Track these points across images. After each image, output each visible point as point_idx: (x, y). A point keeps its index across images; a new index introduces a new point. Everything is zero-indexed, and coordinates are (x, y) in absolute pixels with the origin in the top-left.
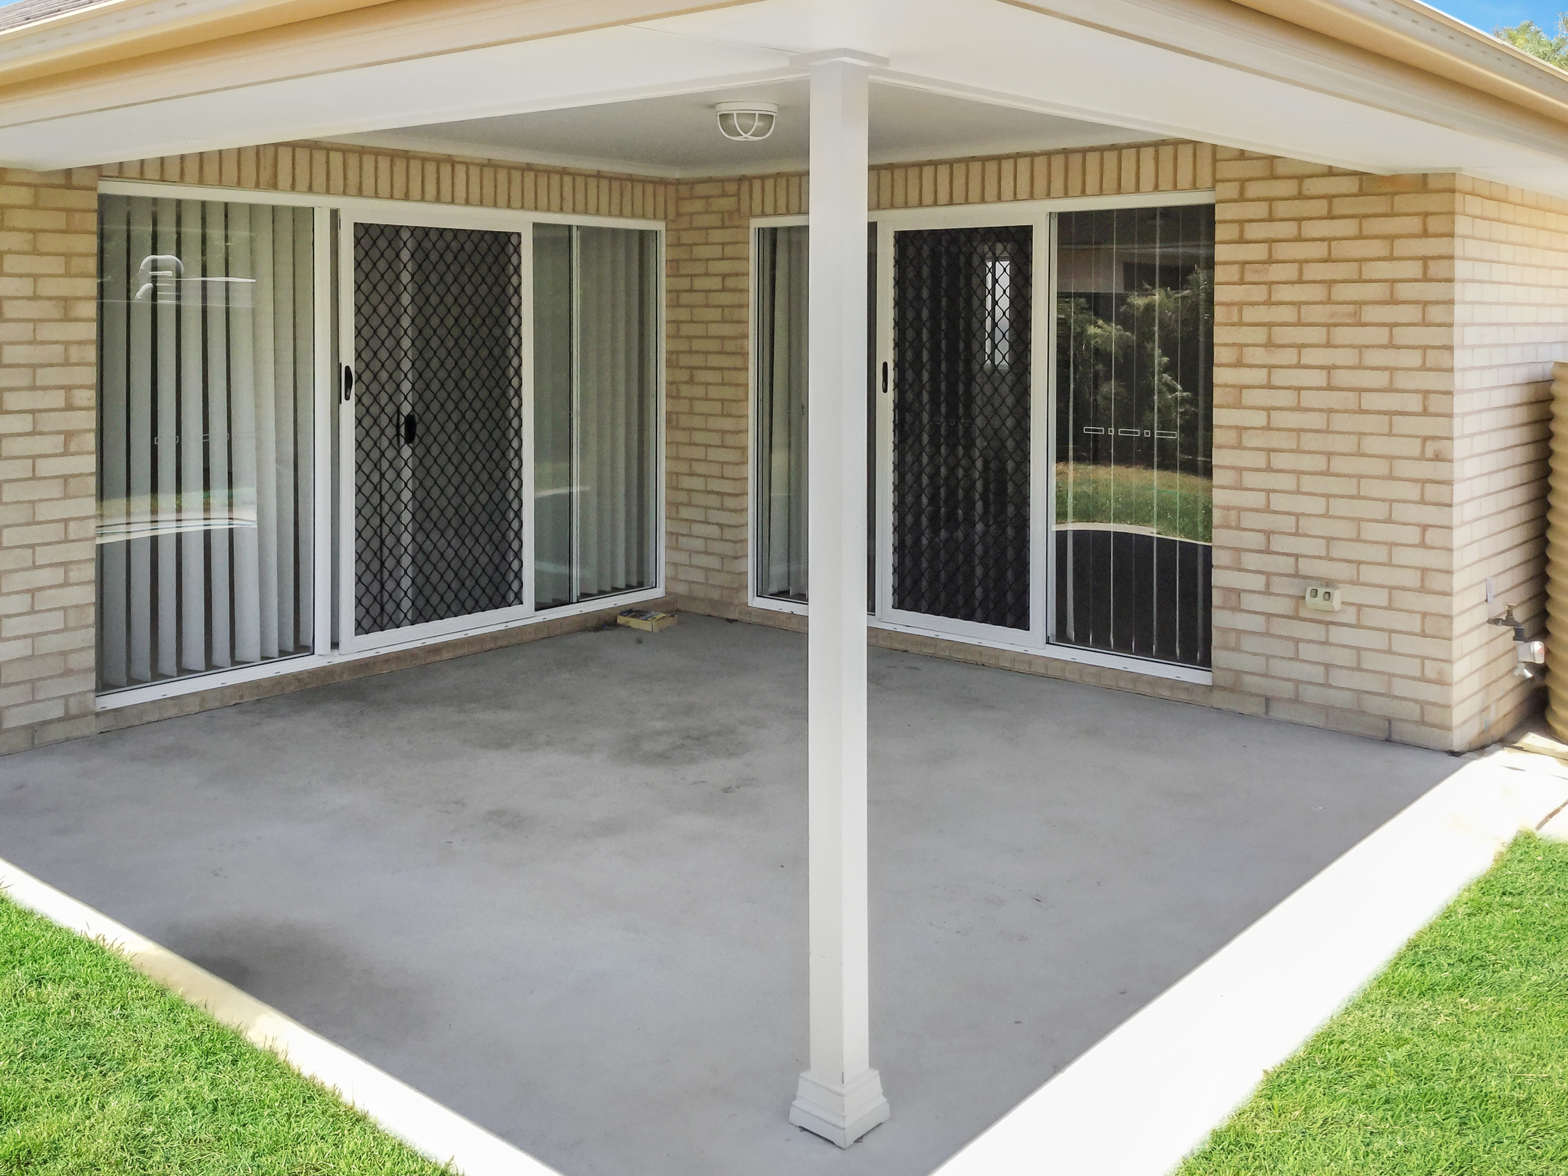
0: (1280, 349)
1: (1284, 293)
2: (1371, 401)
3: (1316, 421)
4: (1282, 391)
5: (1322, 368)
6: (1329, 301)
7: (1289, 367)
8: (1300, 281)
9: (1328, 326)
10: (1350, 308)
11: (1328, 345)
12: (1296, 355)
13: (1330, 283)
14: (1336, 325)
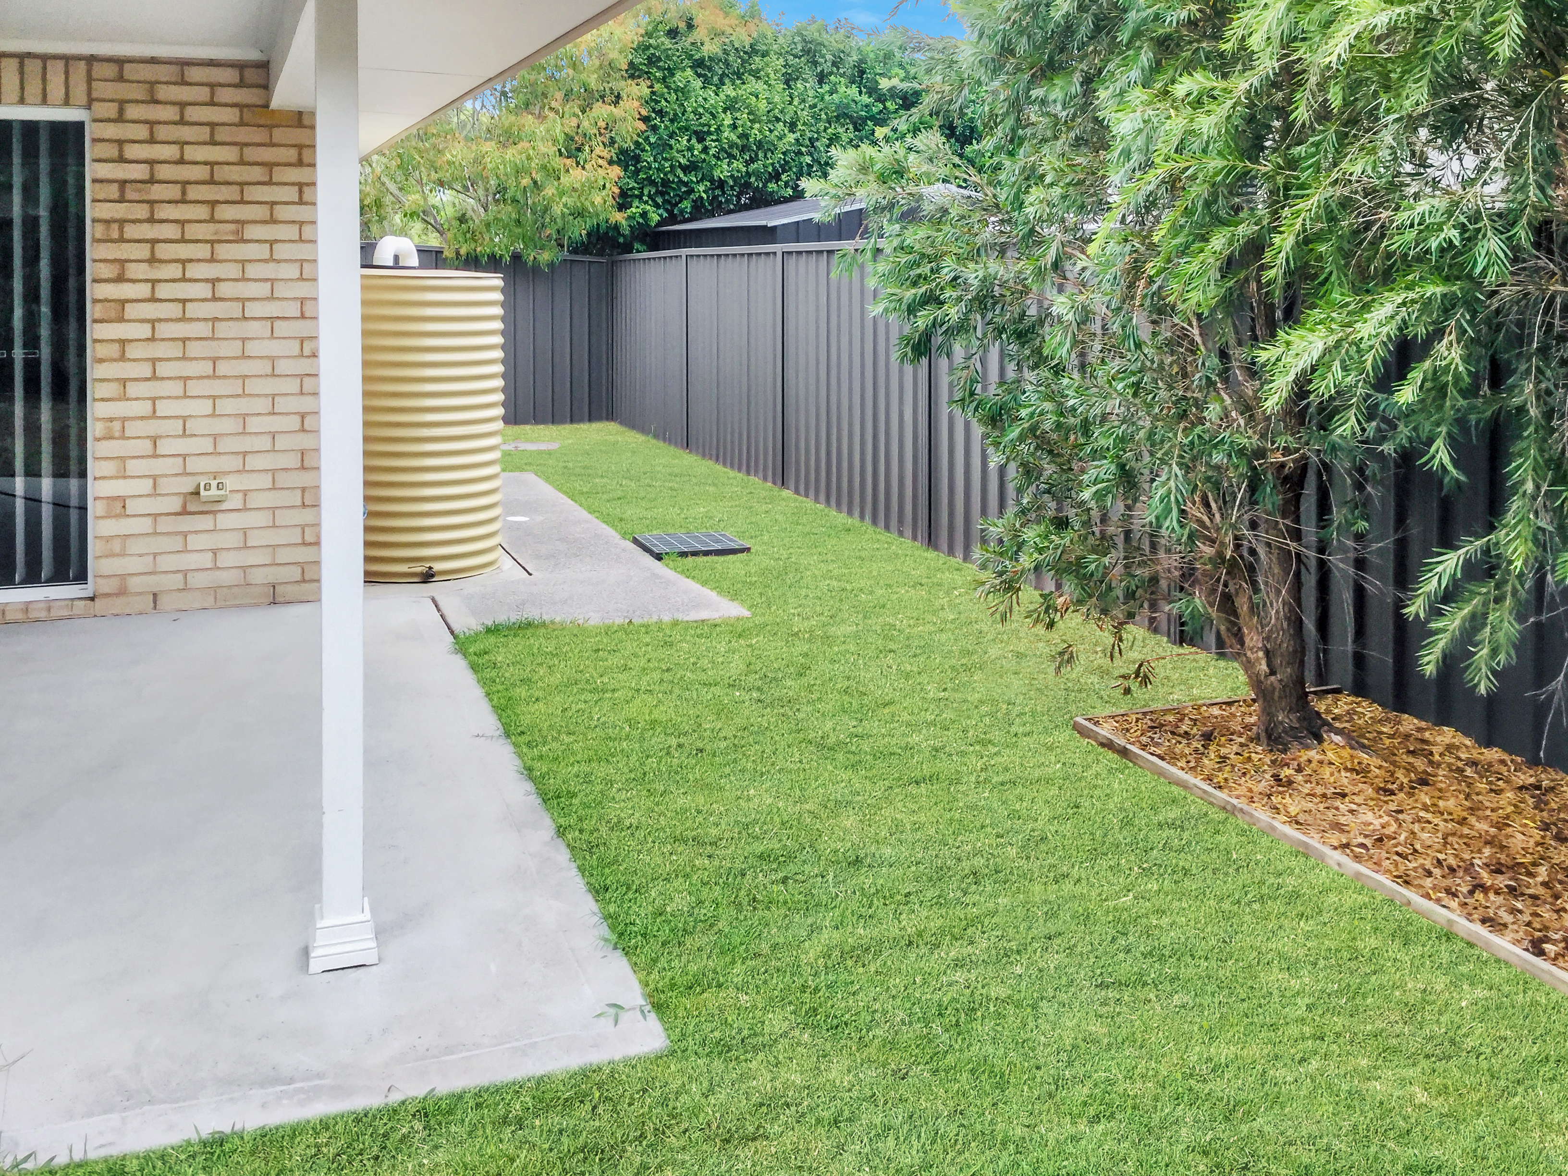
0: (164, 265)
1: (165, 212)
2: (253, 309)
3: (202, 329)
4: (167, 304)
5: (207, 280)
6: (212, 220)
7: (174, 281)
8: (183, 201)
9: (212, 242)
10: (232, 227)
11: (212, 260)
12: (181, 269)
13: (213, 204)
14: (220, 241)
